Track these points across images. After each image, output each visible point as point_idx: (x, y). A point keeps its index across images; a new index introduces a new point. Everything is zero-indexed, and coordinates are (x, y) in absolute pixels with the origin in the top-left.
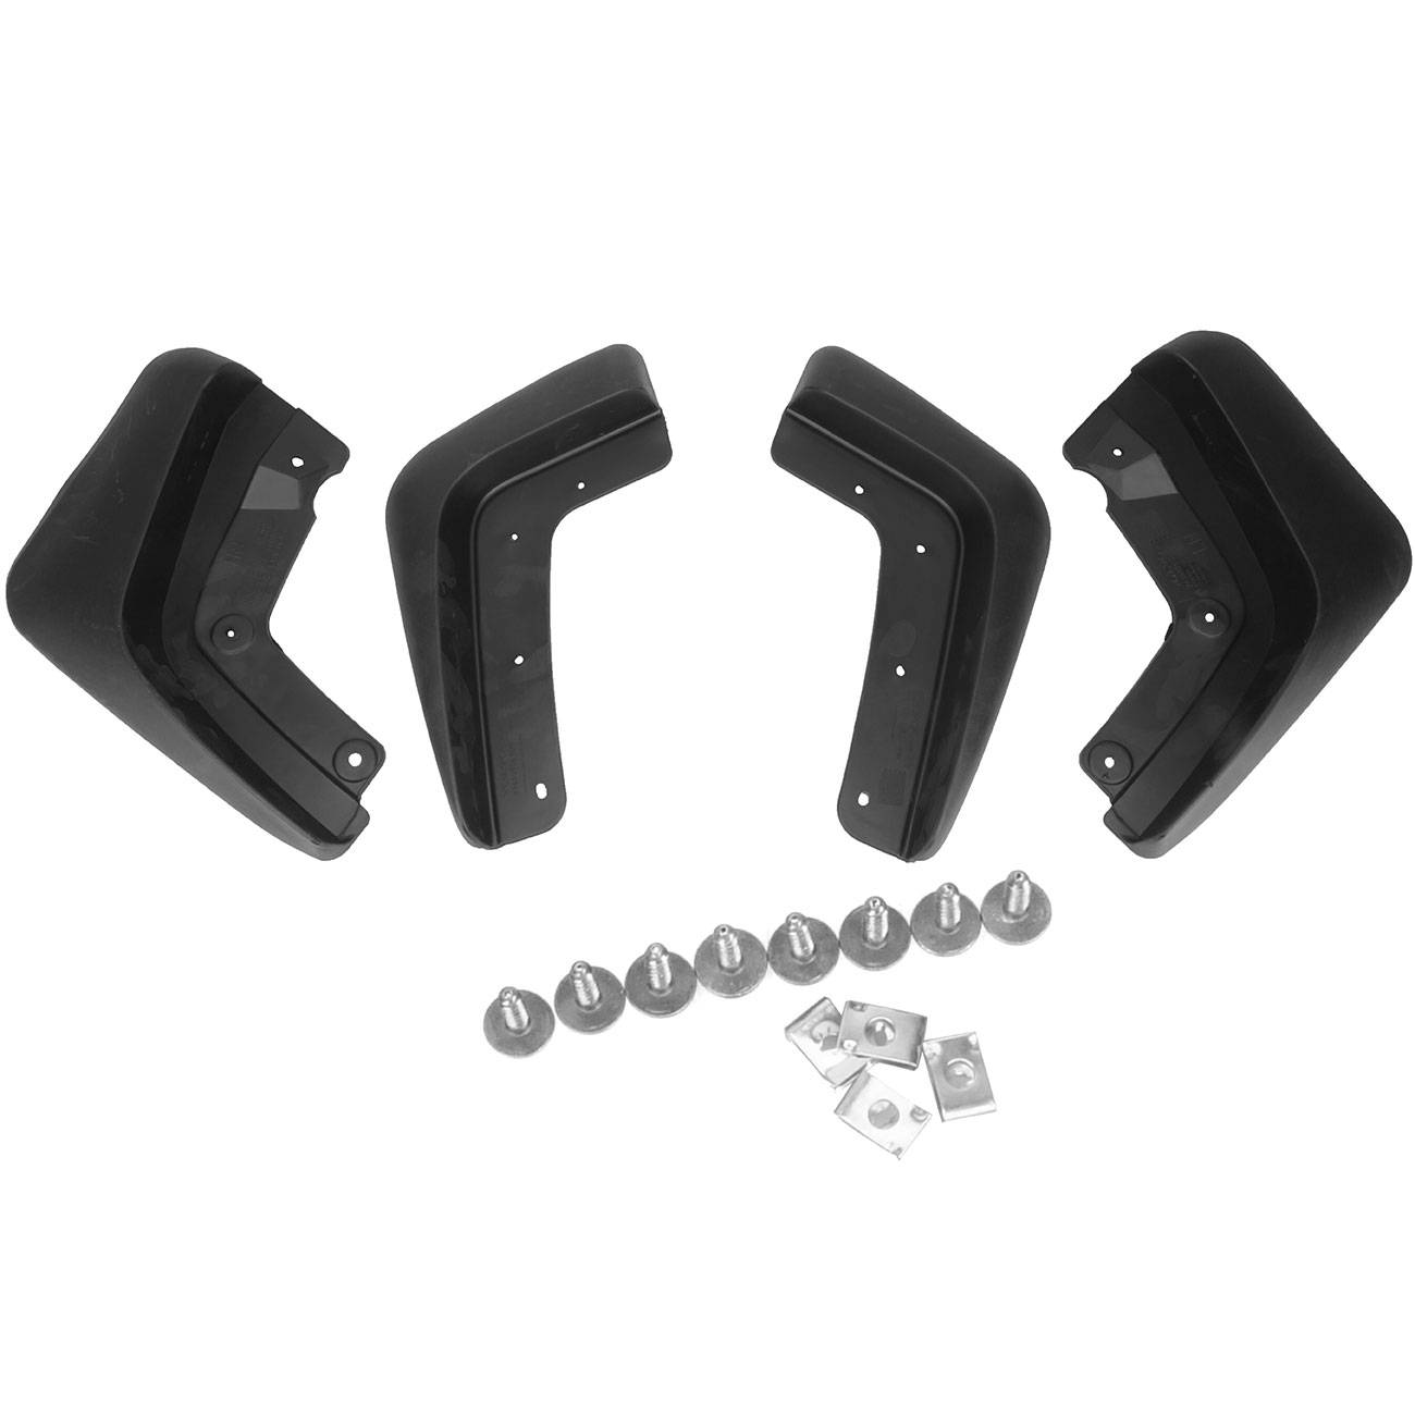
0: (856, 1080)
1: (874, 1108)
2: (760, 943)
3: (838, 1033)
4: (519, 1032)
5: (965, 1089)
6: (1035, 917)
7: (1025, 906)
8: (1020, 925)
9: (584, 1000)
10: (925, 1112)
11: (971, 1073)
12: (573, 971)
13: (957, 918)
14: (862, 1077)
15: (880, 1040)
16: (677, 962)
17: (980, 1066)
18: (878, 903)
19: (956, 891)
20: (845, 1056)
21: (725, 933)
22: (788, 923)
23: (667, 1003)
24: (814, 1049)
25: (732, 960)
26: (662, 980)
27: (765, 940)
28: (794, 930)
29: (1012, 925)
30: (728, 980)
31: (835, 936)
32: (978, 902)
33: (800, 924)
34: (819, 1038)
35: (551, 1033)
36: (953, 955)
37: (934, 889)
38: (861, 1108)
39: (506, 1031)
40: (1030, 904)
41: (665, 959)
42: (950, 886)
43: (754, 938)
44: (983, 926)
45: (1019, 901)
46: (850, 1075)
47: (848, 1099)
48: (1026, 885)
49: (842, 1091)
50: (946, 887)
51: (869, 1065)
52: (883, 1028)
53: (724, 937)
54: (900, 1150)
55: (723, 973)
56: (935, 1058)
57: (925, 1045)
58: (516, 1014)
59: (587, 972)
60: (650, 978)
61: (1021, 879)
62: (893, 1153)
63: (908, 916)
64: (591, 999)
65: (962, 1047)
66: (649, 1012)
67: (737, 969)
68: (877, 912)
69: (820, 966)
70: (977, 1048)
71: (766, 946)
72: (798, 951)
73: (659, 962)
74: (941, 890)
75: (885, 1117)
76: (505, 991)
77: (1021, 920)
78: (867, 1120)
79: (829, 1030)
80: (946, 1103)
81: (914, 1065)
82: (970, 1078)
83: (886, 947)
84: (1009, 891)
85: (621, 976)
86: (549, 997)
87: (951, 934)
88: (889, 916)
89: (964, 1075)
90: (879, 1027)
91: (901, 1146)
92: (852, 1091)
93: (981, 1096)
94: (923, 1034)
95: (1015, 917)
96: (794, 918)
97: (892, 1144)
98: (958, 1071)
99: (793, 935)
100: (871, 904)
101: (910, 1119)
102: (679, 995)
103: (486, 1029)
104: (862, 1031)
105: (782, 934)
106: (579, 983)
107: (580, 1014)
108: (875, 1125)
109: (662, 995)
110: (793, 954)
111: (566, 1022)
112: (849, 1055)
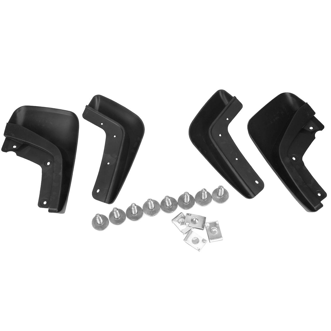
0: (189, 232)
1: (193, 239)
2: (158, 203)
3: (185, 221)
4: (100, 224)
5: (215, 235)
6: (225, 197)
7: (223, 194)
8: (221, 199)
9: (116, 217)
10: (206, 240)
11: (217, 231)
12: (113, 210)
13: (206, 197)
14: (190, 232)
15: (195, 223)
16: (138, 208)
17: (219, 229)
18: (187, 193)
19: (206, 190)
20: (186, 227)
21: (150, 201)
22: (165, 198)
23: (136, 218)
24: (178, 225)
25: (152, 207)
26: (135, 212)
27: (160, 203)
28: (167, 200)
29: (219, 199)
30: (151, 212)
31: (177, 201)
32: (211, 193)
33: (168, 198)
34: (180, 222)
35: (108, 225)
36: (205, 206)
37: (201, 190)
38: (190, 239)
39: (97, 224)
40: (224, 194)
41: (135, 207)
42: (204, 189)
43: (157, 202)
44: (212, 199)
45: (221, 193)
46: (187, 231)
47: (187, 237)
48: (223, 189)
49: (186, 235)
50: (203, 190)
51: (192, 229)
52: (195, 220)
53: (150, 202)
54: (199, 249)
55: (150, 210)
56: (208, 227)
57: (205, 224)
58: (100, 220)
59: (117, 210)
60: (132, 211)
61: (222, 188)
62: (198, 250)
63: (194, 197)
64: (118, 217)
65: (215, 224)
66: (132, 220)
67: (153, 209)
68: (187, 195)
69: (173, 209)
70: (218, 225)
71: (160, 204)
72: (168, 205)
73: (134, 208)
74: (202, 190)
75: (196, 241)
76: (97, 215)
77: (222, 197)
78: (192, 242)
79: (182, 220)
80: (210, 238)
81: (203, 229)
82: (216, 232)
83: (189, 204)
84: (219, 191)
85: (125, 211)
86: (108, 216)
87: (205, 201)
88: (190, 197)
89: (215, 231)
90: (194, 220)
91: (200, 248)
92: (188, 235)
93: (219, 236)
94: (205, 221)
95: (220, 197)
96: (167, 197)
97: (198, 248)
98: (214, 230)
99: (166, 201)
100: (185, 194)
101: (202, 242)
102: (139, 216)
103: (92, 224)
104: (190, 220)
105: (164, 201)
106: (115, 213)
107: (115, 220)
108: (193, 243)
109: (135, 216)
110: (166, 206)
111: (112, 222)
112: (187, 226)
